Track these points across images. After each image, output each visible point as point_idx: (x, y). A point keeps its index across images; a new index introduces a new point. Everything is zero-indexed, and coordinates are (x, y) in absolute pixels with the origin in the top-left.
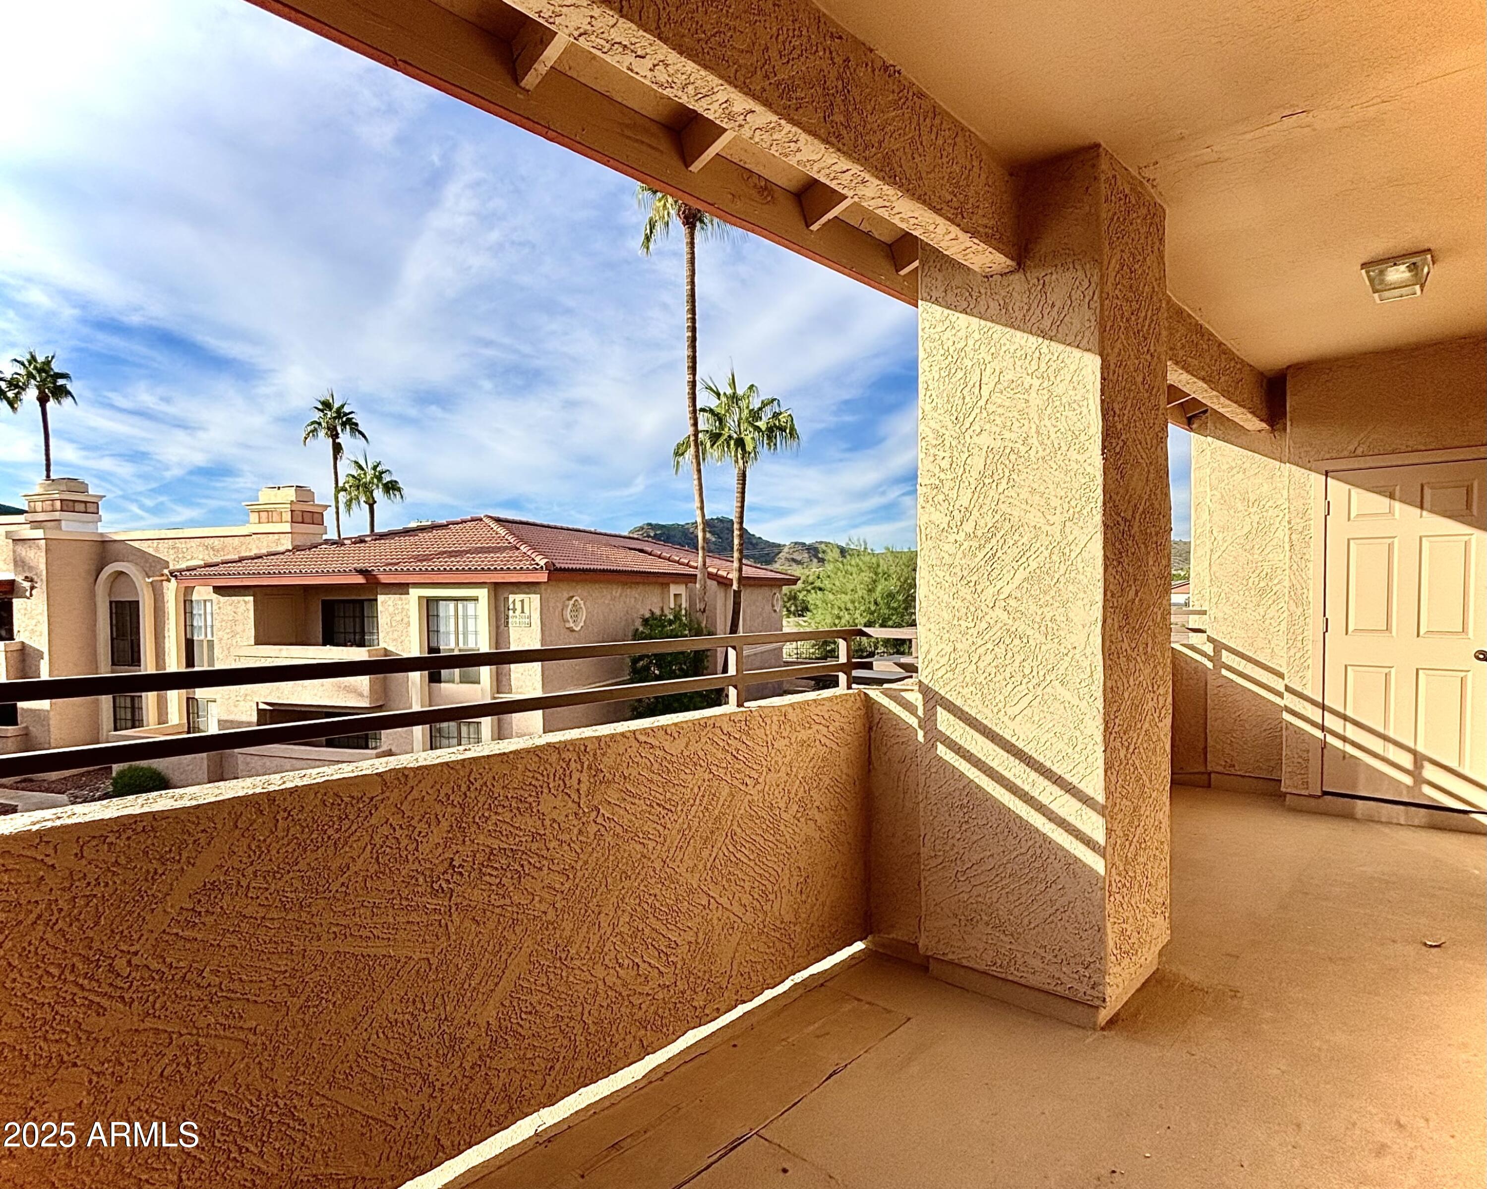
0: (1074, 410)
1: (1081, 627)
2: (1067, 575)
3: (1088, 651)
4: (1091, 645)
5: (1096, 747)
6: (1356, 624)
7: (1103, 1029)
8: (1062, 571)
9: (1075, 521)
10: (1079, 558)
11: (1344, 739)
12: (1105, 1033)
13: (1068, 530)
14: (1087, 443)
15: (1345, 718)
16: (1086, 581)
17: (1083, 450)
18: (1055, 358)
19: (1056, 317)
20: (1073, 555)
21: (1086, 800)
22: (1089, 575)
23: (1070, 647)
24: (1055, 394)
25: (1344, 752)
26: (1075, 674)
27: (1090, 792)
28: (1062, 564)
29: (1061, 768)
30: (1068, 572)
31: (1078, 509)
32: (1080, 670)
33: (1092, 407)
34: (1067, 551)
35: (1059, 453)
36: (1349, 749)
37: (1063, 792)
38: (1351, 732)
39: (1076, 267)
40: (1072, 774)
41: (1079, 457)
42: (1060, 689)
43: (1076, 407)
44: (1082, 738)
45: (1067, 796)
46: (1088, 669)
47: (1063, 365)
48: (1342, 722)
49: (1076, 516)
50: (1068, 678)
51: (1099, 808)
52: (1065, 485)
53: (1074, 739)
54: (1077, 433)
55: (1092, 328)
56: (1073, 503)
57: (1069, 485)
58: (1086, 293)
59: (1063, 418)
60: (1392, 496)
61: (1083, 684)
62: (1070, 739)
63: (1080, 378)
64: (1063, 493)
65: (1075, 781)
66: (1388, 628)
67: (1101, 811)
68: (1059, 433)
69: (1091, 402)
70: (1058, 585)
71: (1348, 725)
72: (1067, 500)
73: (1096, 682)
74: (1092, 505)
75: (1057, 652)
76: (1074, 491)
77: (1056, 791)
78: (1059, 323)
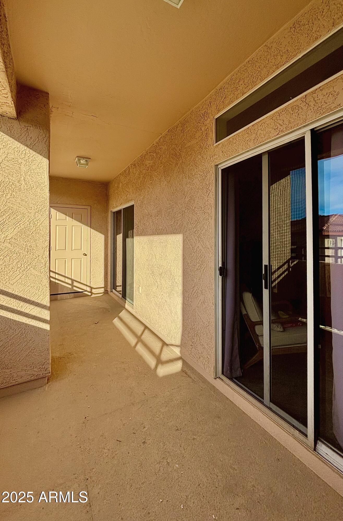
0: (39, 175)
1: (41, 249)
2: (36, 231)
3: (44, 256)
4: (45, 254)
5: (47, 289)
6: (58, 248)
7: (47, 383)
8: (34, 230)
9: (39, 213)
10: (41, 226)
11: (55, 279)
12: (49, 384)
13: (36, 215)
14: (44, 188)
15: (55, 273)
16: (43, 233)
17: (42, 189)
18: (32, 156)
19: (32, 142)
20: (38, 224)
21: (43, 307)
22: (44, 231)
23: (37, 256)
24: (31, 168)
25: (55, 282)
26: (39, 265)
27: (45, 304)
28: (34, 227)
29: (33, 299)
30: (37, 230)
31: (40, 209)
32: (41, 263)
33: (46, 176)
34: (36, 222)
35: (33, 189)
36: (57, 281)
37: (34, 307)
38: (57, 276)
39: (40, 128)
40: (38, 300)
41: (41, 192)
42: (33, 271)
43: (40, 175)
44: (42, 286)
45: (36, 307)
46: (44, 263)
47: (35, 159)
48: (55, 274)
49: (40, 211)
50: (36, 267)
51: (48, 308)
52: (36, 200)
53: (39, 287)
54: (40, 183)
55: (46, 151)
56: (38, 207)
57: (37, 200)
58: (44, 138)
59: (35, 178)
60: (66, 215)
61: (42, 268)
62: (37, 287)
63: (41, 165)
64: (34, 203)
65: (39, 302)
66: (66, 249)
67: (49, 309)
68: (33, 182)
69: (45, 174)
70: (32, 234)
71: (56, 275)
72: (36, 205)
73: (47, 267)
74: (46, 208)
75: (32, 258)
76: (39, 203)
77: (32, 307)
78: (33, 145)
